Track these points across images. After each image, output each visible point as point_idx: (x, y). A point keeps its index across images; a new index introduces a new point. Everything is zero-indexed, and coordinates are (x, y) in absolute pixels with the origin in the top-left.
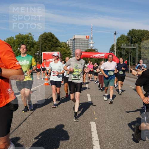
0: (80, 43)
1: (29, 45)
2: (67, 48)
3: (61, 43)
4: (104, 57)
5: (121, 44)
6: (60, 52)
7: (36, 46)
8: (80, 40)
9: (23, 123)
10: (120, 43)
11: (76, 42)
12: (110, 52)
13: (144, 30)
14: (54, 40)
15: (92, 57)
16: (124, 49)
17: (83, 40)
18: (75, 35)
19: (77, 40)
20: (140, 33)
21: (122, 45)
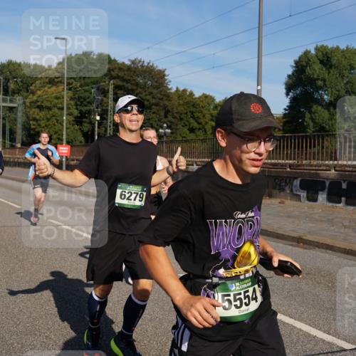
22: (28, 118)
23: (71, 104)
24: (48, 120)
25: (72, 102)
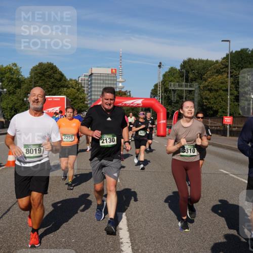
0: (102, 82)
1: (12, 84)
2: (78, 90)
3: (68, 81)
4: (141, 105)
5: (170, 83)
6: (67, 97)
7: (26, 85)
8: (100, 76)
9: (4, 218)
10: (168, 82)
11: (95, 79)
12: (151, 97)
13: (207, 60)
14: (56, 76)
15: (120, 104)
16: (174, 91)
17: (106, 76)
18: (93, 68)
19: (95, 76)
20: (201, 65)
21: (171, 85)
22: (202, 97)
23: (232, 87)
24: (216, 99)
25: (233, 86)
